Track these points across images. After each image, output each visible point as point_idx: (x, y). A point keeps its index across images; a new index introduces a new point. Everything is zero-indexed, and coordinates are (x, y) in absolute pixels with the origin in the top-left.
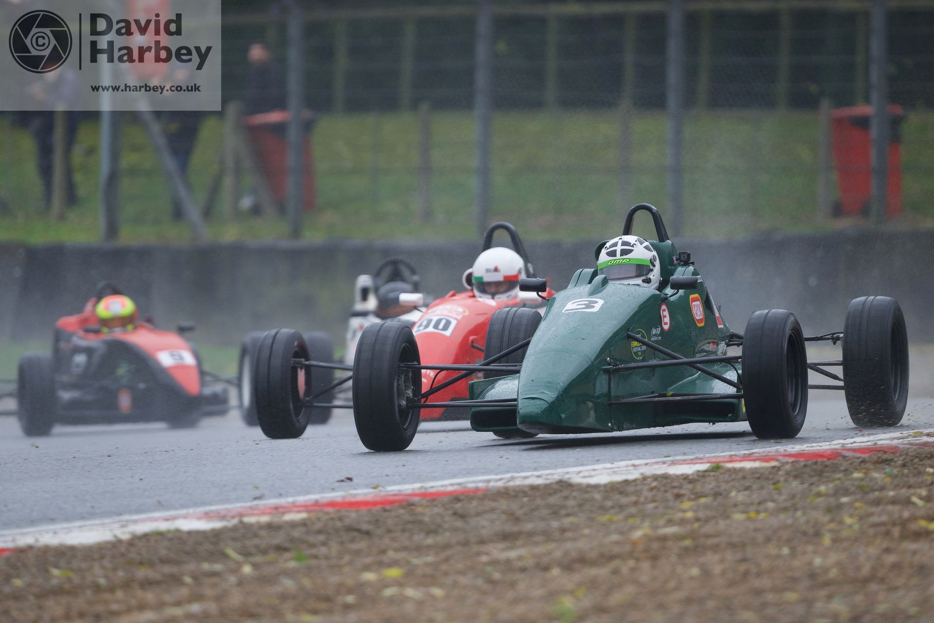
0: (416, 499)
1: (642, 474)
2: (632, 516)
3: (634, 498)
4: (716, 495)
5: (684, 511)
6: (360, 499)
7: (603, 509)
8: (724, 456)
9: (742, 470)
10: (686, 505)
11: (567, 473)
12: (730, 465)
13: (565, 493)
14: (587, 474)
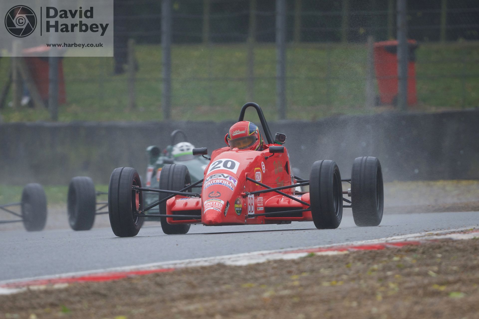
0: (133, 275)
1: (268, 259)
2: (261, 284)
3: (262, 274)
4: (312, 271)
5: (293, 281)
6: (100, 275)
7: (245, 280)
8: (316, 248)
9: (327, 256)
10: (295, 277)
11: (223, 259)
12: (319, 254)
13: (222, 271)
14: (234, 259)
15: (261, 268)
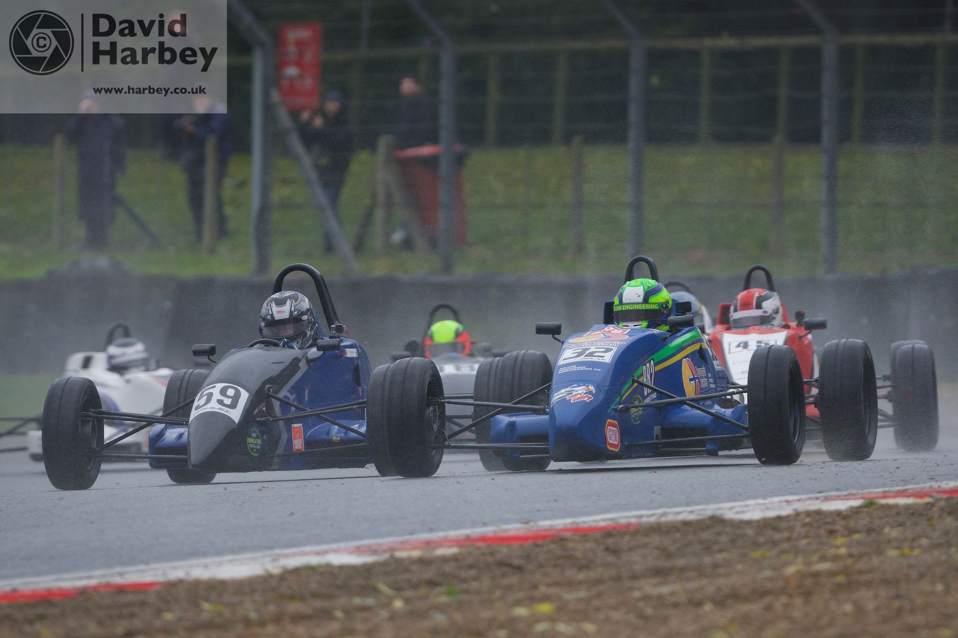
0: (568, 535)
1: (795, 510)
2: (784, 552)
3: (786, 534)
4: (870, 531)
5: (837, 547)
6: (511, 533)
7: (756, 545)
8: (878, 493)
9: (895, 506)
10: (840, 541)
11: (720, 509)
12: (884, 501)
13: (718, 528)
14: (739, 509)
15: (784, 525)
